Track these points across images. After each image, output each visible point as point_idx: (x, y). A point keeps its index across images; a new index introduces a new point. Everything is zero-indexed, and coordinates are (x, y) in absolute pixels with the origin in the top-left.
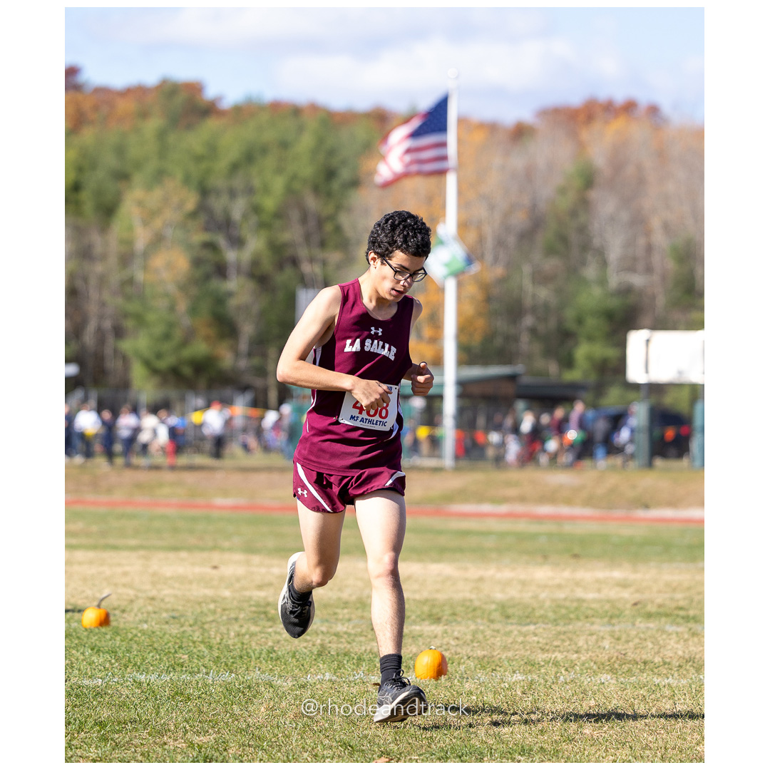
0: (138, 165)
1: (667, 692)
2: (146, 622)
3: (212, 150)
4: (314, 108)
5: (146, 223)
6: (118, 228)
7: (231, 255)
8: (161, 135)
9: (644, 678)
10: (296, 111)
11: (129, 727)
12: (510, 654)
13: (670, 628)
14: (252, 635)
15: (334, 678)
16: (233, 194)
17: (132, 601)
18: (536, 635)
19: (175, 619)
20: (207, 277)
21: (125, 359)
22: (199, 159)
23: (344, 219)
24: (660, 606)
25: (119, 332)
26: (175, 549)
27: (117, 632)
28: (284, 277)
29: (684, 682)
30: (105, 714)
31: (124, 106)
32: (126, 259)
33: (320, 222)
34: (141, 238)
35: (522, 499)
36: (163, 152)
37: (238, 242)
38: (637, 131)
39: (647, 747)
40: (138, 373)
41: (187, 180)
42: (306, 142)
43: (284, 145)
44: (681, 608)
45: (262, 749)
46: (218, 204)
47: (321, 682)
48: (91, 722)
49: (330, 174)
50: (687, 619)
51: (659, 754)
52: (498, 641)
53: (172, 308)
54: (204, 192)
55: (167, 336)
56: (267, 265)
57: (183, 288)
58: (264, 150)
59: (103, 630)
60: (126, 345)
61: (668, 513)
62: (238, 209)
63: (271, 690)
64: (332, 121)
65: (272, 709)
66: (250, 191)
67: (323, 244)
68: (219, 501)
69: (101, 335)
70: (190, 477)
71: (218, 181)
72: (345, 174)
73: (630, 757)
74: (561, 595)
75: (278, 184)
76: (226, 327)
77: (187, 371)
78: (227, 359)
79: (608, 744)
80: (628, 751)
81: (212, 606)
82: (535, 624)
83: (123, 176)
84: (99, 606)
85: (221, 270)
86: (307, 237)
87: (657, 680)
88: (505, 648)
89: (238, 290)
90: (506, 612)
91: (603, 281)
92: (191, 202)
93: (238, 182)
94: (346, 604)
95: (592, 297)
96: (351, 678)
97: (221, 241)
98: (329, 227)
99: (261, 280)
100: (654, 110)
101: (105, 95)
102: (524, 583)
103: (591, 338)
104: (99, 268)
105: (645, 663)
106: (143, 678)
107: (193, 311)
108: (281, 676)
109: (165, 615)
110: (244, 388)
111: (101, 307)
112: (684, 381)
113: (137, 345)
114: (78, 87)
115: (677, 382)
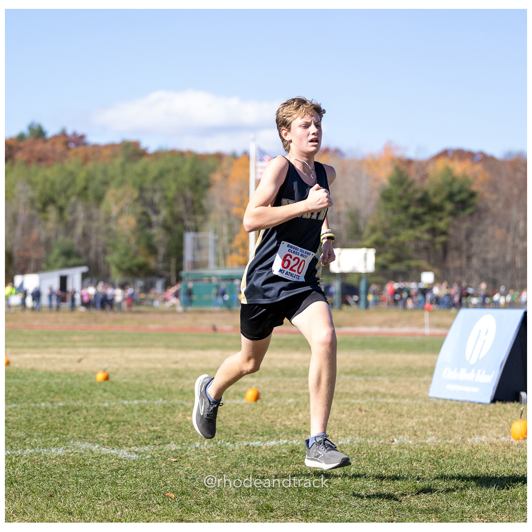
0: (113, 178)
2: (124, 378)
3: (145, 171)
4: (190, 153)
5: (116, 203)
6: (104, 207)
7: (154, 218)
8: (123, 165)
9: (347, 400)
10: (182, 154)
11: (122, 423)
12: (287, 390)
13: (356, 378)
14: (172, 384)
16: (155, 191)
17: (117, 370)
18: (297, 381)
19: (138, 377)
20: (143, 228)
21: (108, 265)
22: (139, 175)
23: (204, 202)
24: (352, 369)
25: (105, 252)
26: (134, 347)
27: (113, 383)
28: (178, 228)
29: (365, 402)
30: (111, 418)
31: (107, 152)
32: (108, 220)
33: (193, 202)
34: (115, 210)
36: (124, 172)
37: (157, 212)
39: (352, 430)
40: (114, 270)
41: (134, 184)
42: (186, 168)
43: (177, 169)
44: (360, 370)
46: (148, 195)
48: (104, 422)
49: (197, 182)
50: (363, 375)
51: (357, 433)
52: (281, 385)
53: (128, 242)
54: (142, 190)
55: (126, 254)
56: (170, 223)
57: (133, 232)
58: (168, 171)
59: (107, 382)
60: (109, 258)
62: (157, 198)
64: (198, 159)
65: (185, 415)
66: (163, 190)
67: (194, 212)
68: (152, 326)
69: (97, 254)
70: (138, 316)
71: (147, 185)
72: (204, 182)
73: (345, 434)
75: (173, 187)
76: (152, 250)
77: (135, 269)
78: (153, 263)
80: (343, 432)
81: (153, 371)
82: (296, 376)
83: (106, 183)
84: (104, 370)
85: (150, 224)
86: (187, 210)
87: (353, 401)
88: (285, 388)
89: (157, 233)
90: (283, 372)
92: (136, 194)
93: (157, 186)
97: (150, 212)
98: (197, 206)
99: (167, 229)
101: (97, 148)
102: (290, 360)
104: (95, 225)
105: (347, 394)
106: (126, 402)
107: (138, 243)
108: (187, 401)
109: (133, 376)
110: (161, 277)
111: (97, 241)
112: (355, 272)
113: (113, 258)
114: (85, 144)
115: (353, 272)
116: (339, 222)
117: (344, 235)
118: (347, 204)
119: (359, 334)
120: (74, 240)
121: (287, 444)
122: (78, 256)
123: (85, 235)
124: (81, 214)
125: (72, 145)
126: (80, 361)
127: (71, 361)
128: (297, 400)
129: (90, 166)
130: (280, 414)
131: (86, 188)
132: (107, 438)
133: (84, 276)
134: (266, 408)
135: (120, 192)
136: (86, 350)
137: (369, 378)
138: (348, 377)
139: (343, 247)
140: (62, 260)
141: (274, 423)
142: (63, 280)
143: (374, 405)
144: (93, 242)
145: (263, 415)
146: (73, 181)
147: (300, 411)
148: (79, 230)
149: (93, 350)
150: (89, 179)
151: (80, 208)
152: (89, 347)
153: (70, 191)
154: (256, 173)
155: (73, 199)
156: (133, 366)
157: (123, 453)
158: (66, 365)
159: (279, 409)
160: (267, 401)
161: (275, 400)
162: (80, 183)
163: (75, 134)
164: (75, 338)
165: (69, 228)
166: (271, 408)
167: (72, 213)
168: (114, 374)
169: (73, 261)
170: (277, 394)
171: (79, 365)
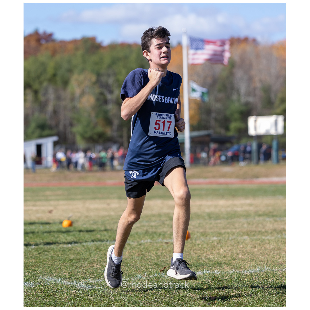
0: (76, 66)
1: (267, 242)
2: (84, 224)
3: (101, 60)
5: (79, 86)
6: (69, 89)
7: (109, 97)
8: (83, 56)
9: (259, 237)
10: (129, 46)
12: (212, 230)
13: (268, 219)
15: (151, 241)
16: (109, 75)
17: (80, 217)
18: (220, 223)
19: (95, 223)
20: (101, 105)
21: (74, 135)
22: (96, 63)
25: (71, 125)
26: (94, 198)
29: (273, 238)
30: (72, 257)
31: (70, 47)
34: (78, 91)
35: (214, 177)
36: (84, 61)
37: (111, 92)
38: (248, 48)
39: (261, 261)
40: (78, 139)
41: (93, 71)
42: (134, 56)
43: (126, 58)
44: (271, 212)
45: (127, 267)
46: (104, 79)
47: (147, 243)
48: (67, 260)
50: (273, 216)
51: (265, 263)
52: (208, 226)
53: (89, 116)
54: (99, 75)
55: (88, 125)
57: (93, 108)
58: (119, 60)
60: (75, 130)
61: (265, 180)
62: (111, 81)
63: (129, 246)
65: (130, 253)
66: (115, 74)
68: (109, 182)
69: (65, 126)
71: (103, 71)
73: (256, 265)
74: (229, 209)
75: (124, 72)
76: (108, 121)
77: (95, 137)
78: (109, 132)
79: (247, 260)
80: (254, 262)
81: (108, 218)
82: (220, 219)
83: (70, 71)
84: (69, 219)
85: (106, 102)
87: (264, 237)
88: (210, 229)
89: (112, 109)
90: (210, 216)
91: (239, 100)
92: (94, 78)
93: (110, 71)
94: (154, 216)
95: (235, 106)
96: (157, 241)
97: (105, 92)
100: (254, 40)
101: (63, 43)
102: (216, 206)
103: (236, 120)
104: (63, 103)
105: (259, 232)
107: (97, 116)
108: (132, 241)
109: (91, 222)
110: (115, 142)
111: (65, 116)
112: (268, 134)
113: (78, 129)
114: (54, 41)
115: (266, 135)
116: (255, 95)
117: (259, 106)
118: (261, 81)
119: (272, 183)
120: (47, 117)
121: (210, 274)
122: (50, 128)
123: (55, 112)
124: (51, 96)
125: (43, 42)
126: (50, 212)
127: (44, 212)
128: (219, 238)
129: (58, 57)
130: (205, 249)
131: (55, 75)
132: (69, 273)
133: (55, 144)
134: (195, 245)
135: (82, 77)
136: (56, 203)
137: (278, 219)
138: (261, 218)
139: (259, 114)
140: (38, 132)
141: (200, 257)
142: (39, 148)
143: (280, 240)
144: (62, 117)
145: (192, 251)
146: (45, 70)
147: (221, 247)
148: (50, 108)
149: (61, 202)
150: (57, 67)
151: (51, 90)
152: (58, 200)
153: (42, 78)
154: (188, 59)
155: (45, 84)
156: (92, 214)
157: (81, 284)
158: (40, 215)
159: (205, 246)
160: (196, 240)
161: (203, 238)
162: (50, 71)
163: (45, 33)
164: (48, 193)
165: (42, 106)
166: (199, 245)
167: (45, 94)
168: (77, 221)
169: (46, 132)
170: (204, 234)
171: (50, 215)
